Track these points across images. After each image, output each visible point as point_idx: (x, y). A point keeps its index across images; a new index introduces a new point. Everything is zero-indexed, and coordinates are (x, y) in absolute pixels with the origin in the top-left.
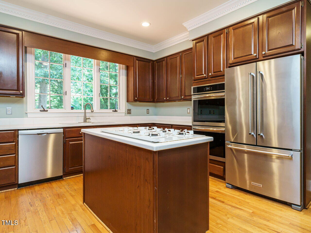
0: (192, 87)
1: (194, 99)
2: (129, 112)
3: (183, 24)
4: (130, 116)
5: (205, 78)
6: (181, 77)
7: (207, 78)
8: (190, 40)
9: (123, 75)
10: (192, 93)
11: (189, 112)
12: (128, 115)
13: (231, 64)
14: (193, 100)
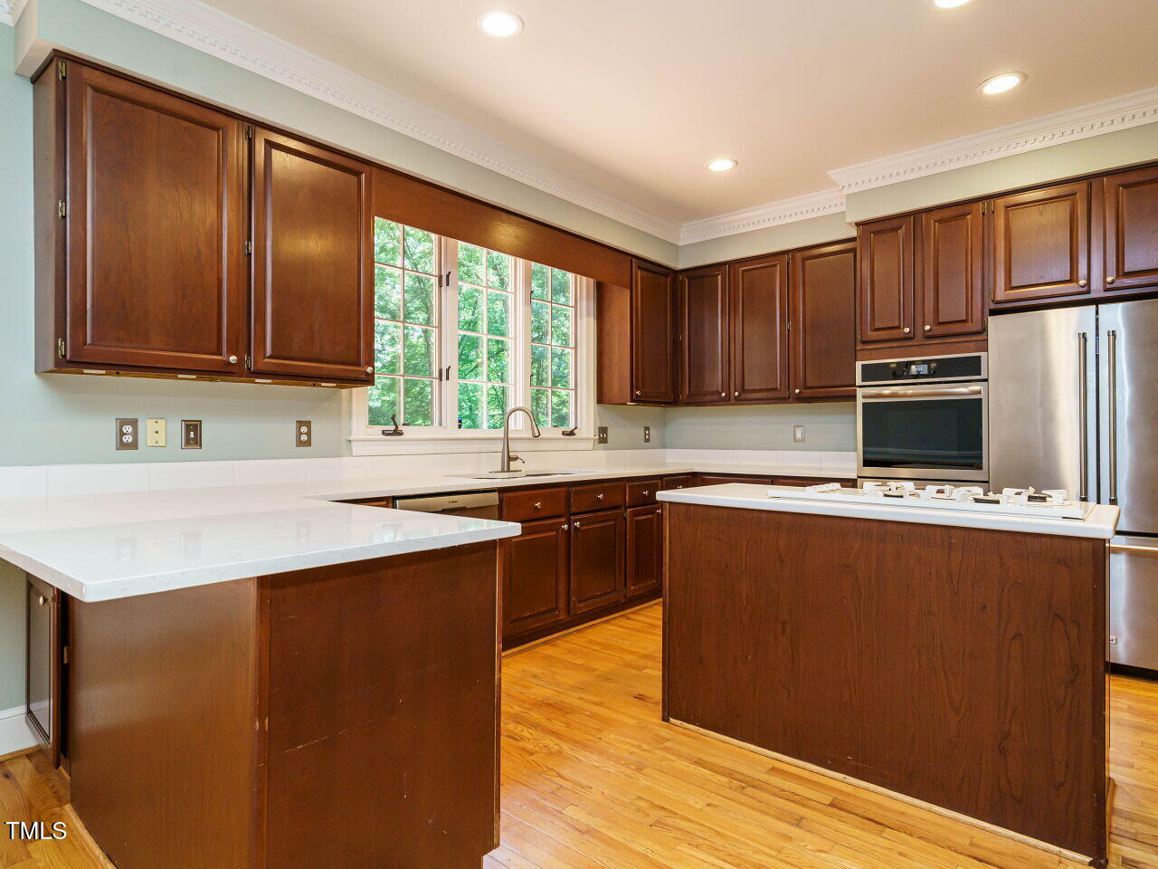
0: (859, 365)
1: (864, 397)
2: (603, 436)
3: (828, 173)
4: (605, 449)
5: (907, 338)
6: (789, 330)
7: (911, 339)
8: (850, 224)
9: (588, 315)
10: (859, 381)
11: (799, 435)
12: (601, 445)
13: (996, 303)
14: (860, 401)
